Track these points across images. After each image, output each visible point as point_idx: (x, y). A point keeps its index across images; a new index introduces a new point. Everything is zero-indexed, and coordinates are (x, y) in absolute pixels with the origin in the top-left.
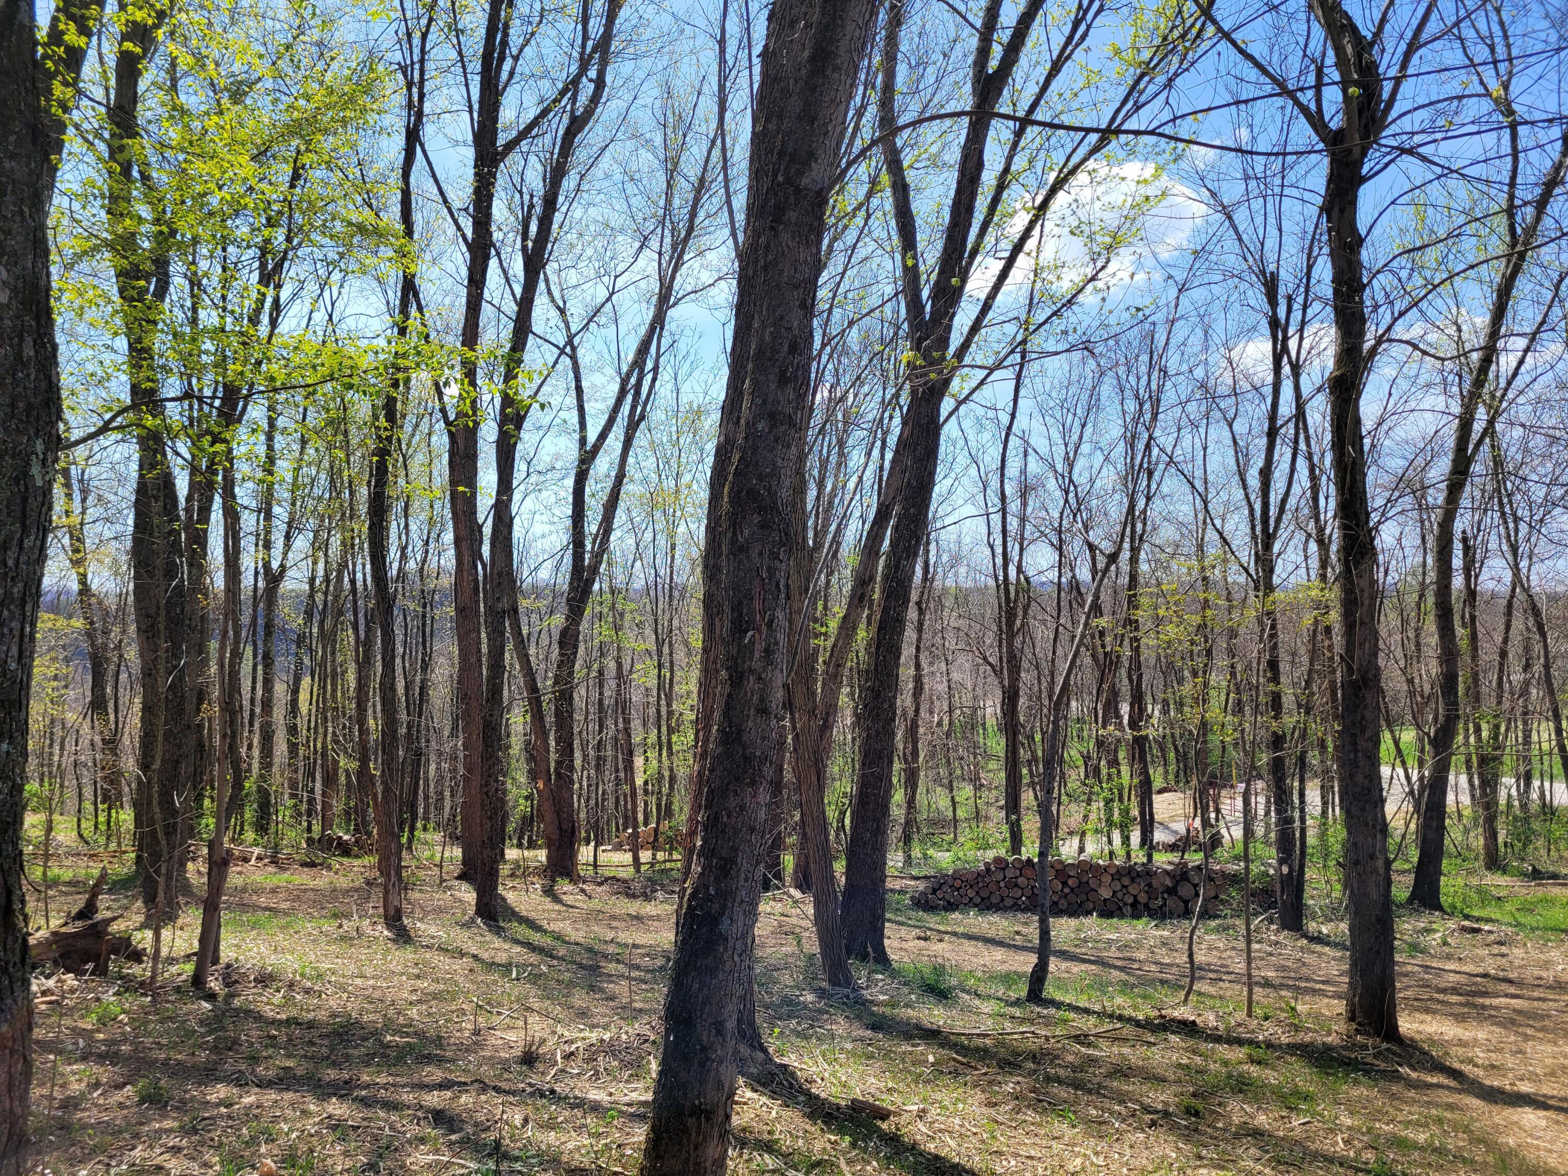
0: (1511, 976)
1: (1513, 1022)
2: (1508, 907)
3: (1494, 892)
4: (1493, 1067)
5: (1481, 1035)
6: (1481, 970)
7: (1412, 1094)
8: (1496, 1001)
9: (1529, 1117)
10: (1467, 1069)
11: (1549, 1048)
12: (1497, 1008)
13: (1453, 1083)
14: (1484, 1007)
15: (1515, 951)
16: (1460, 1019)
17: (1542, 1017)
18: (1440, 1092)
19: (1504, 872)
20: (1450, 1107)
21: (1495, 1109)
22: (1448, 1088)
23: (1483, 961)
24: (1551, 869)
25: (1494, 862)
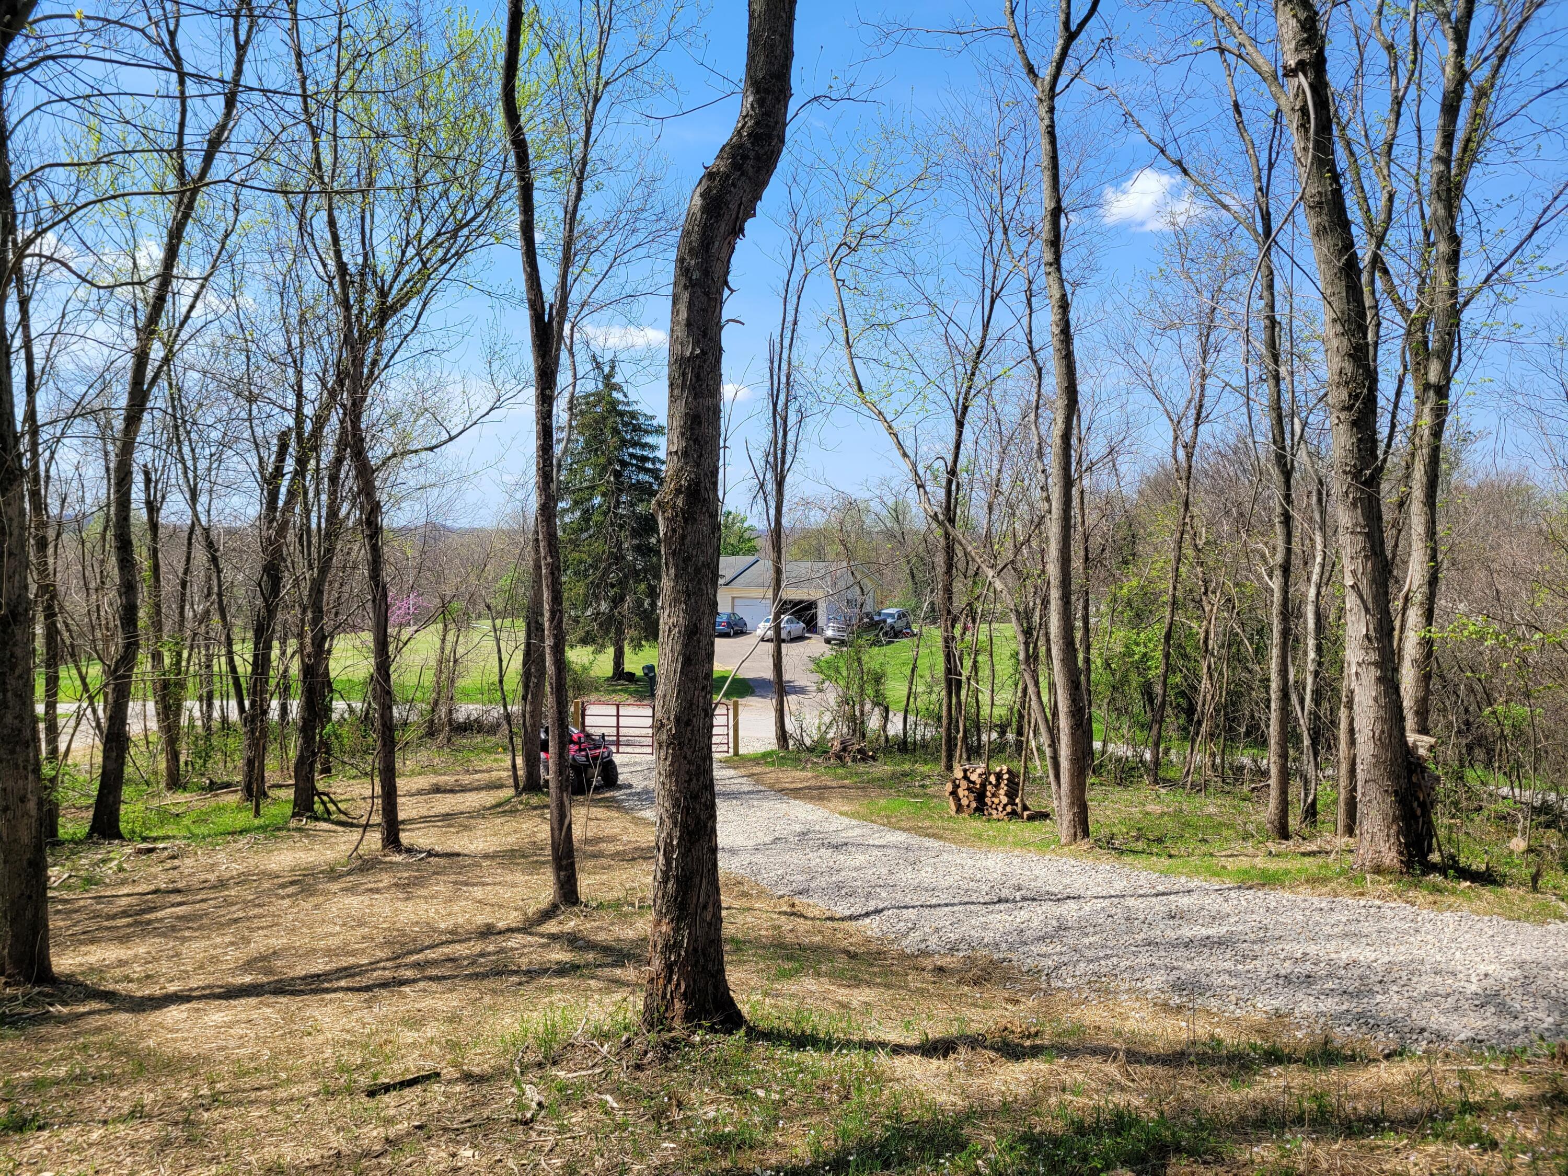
0: (180, 885)
1: (173, 928)
2: (186, 821)
3: (174, 810)
4: (148, 977)
5: (142, 950)
6: (152, 887)
7: (62, 1030)
8: (160, 914)
9: (174, 1014)
10: (120, 988)
11: (204, 943)
12: (161, 920)
13: (104, 1006)
14: (149, 922)
15: (187, 861)
16: (124, 940)
17: (201, 917)
18: (90, 1019)
19: (185, 789)
20: (98, 1030)
21: (141, 1017)
22: (99, 1012)
23: (155, 877)
24: (225, 779)
25: (175, 782)
